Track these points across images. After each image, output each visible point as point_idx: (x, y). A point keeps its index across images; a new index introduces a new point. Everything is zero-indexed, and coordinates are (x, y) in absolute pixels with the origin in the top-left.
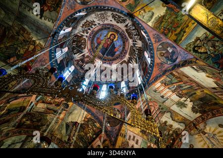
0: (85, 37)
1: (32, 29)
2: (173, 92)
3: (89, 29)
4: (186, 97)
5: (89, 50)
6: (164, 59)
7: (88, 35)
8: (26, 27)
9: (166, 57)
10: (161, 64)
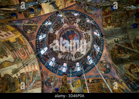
0: (84, 31)
1: (115, 31)
2: (27, 72)
3: (85, 37)
4: (19, 76)
5: (75, 27)
6: (49, 77)
7: (83, 34)
8: (119, 28)
9: (49, 79)
10: (47, 75)
